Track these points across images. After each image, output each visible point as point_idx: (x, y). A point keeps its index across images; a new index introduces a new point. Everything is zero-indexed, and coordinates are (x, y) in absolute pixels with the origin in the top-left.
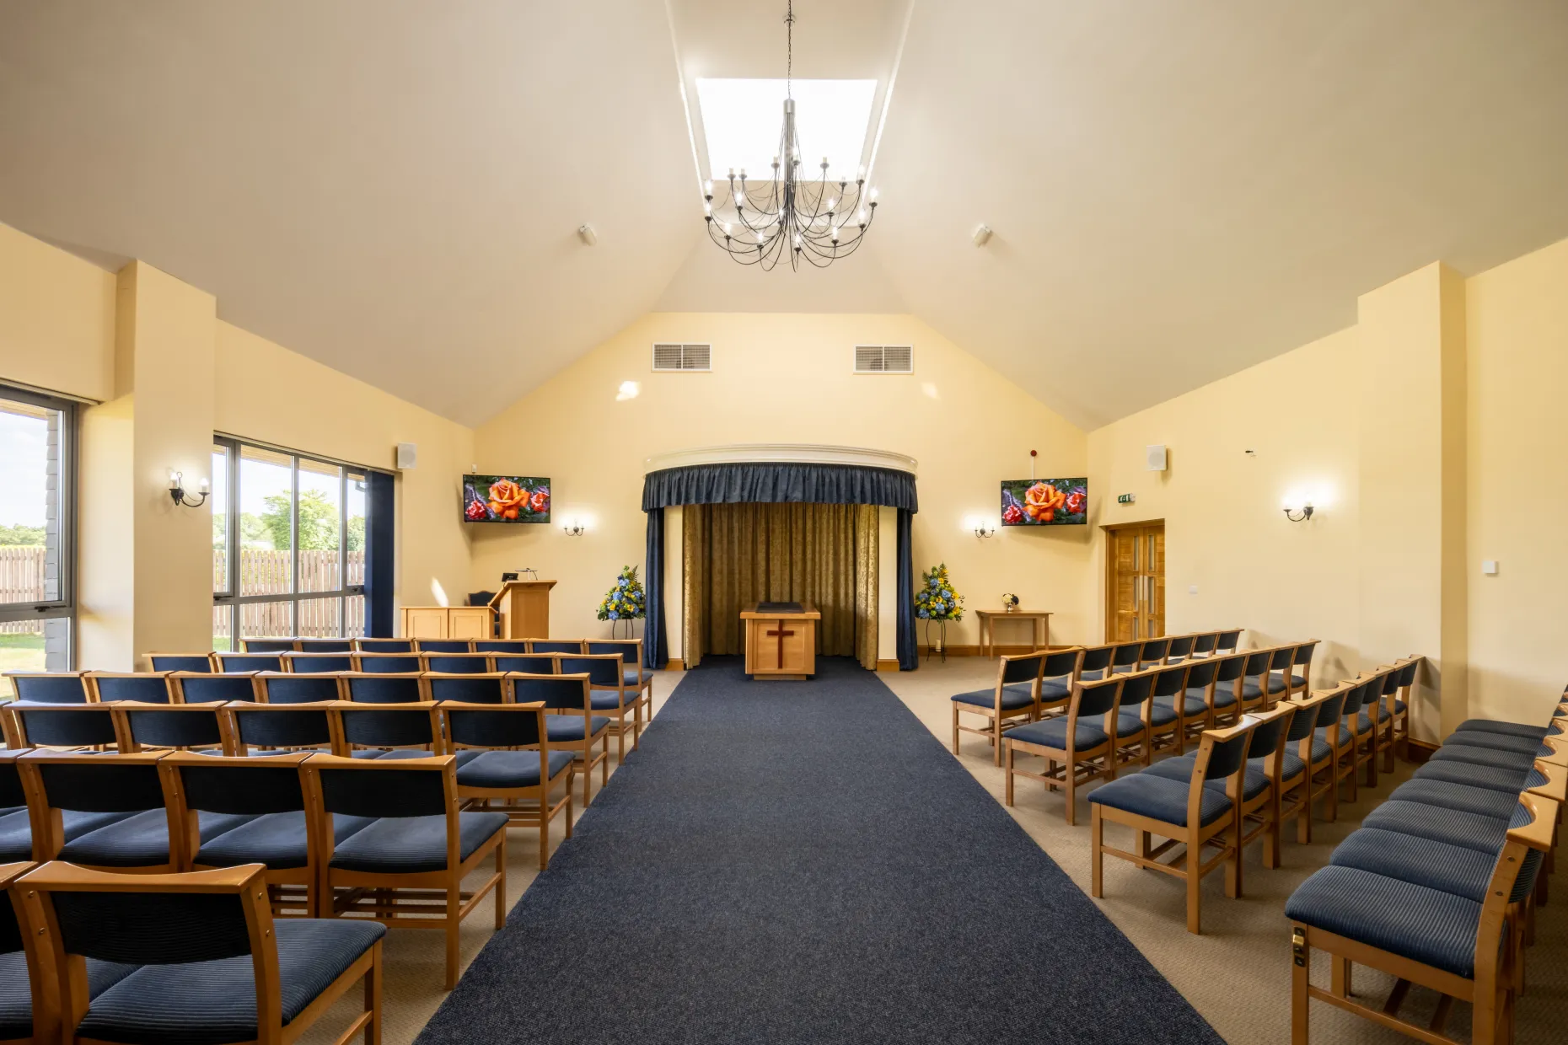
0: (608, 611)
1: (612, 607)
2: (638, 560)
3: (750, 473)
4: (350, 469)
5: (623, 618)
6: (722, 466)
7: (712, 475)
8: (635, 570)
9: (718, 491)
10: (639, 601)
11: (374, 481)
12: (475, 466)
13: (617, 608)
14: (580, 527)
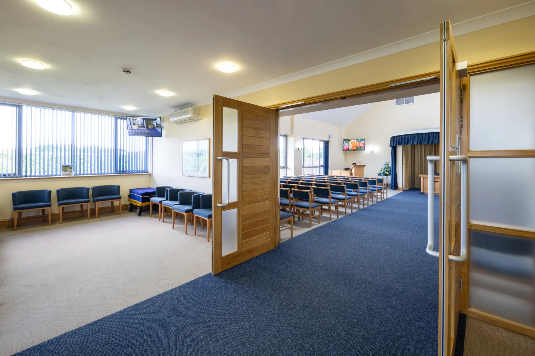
0: (381, 173)
1: (382, 173)
2: (389, 159)
3: (420, 136)
4: (320, 141)
5: (385, 176)
6: (411, 135)
7: (408, 137)
8: (389, 163)
9: (410, 141)
10: (390, 171)
11: (324, 142)
12: (346, 137)
13: (383, 173)
14: (373, 151)
